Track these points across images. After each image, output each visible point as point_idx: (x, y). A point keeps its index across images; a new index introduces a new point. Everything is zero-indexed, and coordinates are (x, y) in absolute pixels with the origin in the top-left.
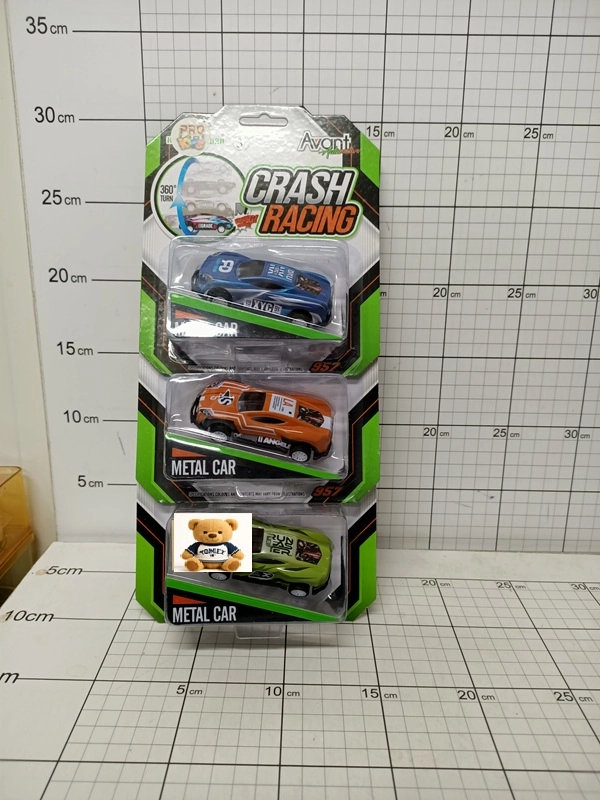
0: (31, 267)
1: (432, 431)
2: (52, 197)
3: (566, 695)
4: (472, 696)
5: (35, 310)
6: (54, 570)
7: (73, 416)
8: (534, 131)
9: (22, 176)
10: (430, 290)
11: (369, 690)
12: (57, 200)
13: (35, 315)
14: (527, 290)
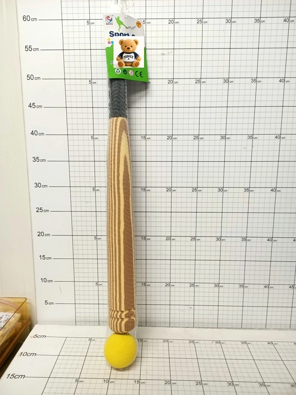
0: (32, 232)
1: (168, 284)
2: (40, 210)
3: (200, 383)
4: (169, 383)
5: (32, 245)
6: (36, 336)
7: (44, 280)
8: (195, 189)
9: (30, 203)
10: (165, 238)
11: (136, 381)
12: (41, 211)
13: (33, 247)
14: (197, 238)
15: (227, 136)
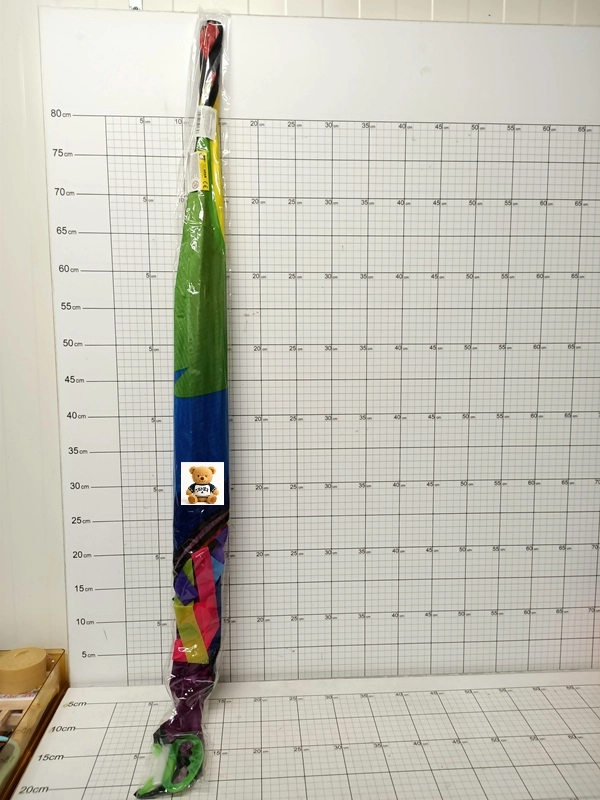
0: (64, 552)
1: (261, 619)
4: (259, 751)
5: (65, 572)
6: (72, 704)
7: (81, 621)
8: (294, 486)
9: (63, 512)
10: (255, 554)
11: (216, 752)
12: (79, 521)
14: (299, 552)
15: (334, 417)
